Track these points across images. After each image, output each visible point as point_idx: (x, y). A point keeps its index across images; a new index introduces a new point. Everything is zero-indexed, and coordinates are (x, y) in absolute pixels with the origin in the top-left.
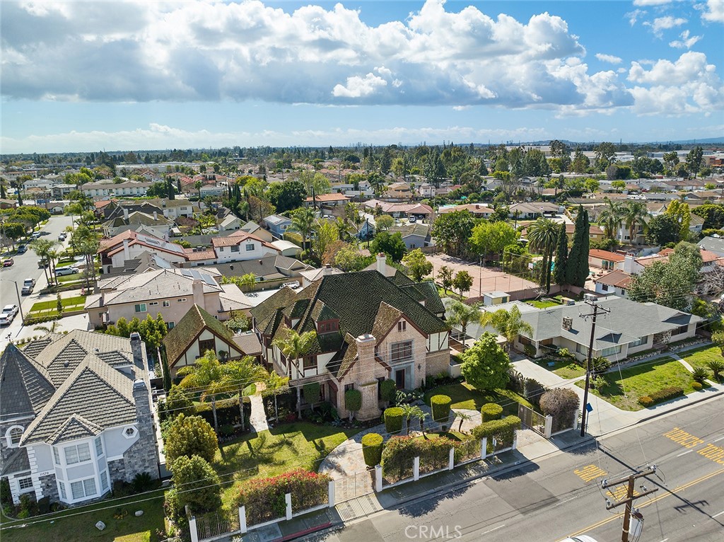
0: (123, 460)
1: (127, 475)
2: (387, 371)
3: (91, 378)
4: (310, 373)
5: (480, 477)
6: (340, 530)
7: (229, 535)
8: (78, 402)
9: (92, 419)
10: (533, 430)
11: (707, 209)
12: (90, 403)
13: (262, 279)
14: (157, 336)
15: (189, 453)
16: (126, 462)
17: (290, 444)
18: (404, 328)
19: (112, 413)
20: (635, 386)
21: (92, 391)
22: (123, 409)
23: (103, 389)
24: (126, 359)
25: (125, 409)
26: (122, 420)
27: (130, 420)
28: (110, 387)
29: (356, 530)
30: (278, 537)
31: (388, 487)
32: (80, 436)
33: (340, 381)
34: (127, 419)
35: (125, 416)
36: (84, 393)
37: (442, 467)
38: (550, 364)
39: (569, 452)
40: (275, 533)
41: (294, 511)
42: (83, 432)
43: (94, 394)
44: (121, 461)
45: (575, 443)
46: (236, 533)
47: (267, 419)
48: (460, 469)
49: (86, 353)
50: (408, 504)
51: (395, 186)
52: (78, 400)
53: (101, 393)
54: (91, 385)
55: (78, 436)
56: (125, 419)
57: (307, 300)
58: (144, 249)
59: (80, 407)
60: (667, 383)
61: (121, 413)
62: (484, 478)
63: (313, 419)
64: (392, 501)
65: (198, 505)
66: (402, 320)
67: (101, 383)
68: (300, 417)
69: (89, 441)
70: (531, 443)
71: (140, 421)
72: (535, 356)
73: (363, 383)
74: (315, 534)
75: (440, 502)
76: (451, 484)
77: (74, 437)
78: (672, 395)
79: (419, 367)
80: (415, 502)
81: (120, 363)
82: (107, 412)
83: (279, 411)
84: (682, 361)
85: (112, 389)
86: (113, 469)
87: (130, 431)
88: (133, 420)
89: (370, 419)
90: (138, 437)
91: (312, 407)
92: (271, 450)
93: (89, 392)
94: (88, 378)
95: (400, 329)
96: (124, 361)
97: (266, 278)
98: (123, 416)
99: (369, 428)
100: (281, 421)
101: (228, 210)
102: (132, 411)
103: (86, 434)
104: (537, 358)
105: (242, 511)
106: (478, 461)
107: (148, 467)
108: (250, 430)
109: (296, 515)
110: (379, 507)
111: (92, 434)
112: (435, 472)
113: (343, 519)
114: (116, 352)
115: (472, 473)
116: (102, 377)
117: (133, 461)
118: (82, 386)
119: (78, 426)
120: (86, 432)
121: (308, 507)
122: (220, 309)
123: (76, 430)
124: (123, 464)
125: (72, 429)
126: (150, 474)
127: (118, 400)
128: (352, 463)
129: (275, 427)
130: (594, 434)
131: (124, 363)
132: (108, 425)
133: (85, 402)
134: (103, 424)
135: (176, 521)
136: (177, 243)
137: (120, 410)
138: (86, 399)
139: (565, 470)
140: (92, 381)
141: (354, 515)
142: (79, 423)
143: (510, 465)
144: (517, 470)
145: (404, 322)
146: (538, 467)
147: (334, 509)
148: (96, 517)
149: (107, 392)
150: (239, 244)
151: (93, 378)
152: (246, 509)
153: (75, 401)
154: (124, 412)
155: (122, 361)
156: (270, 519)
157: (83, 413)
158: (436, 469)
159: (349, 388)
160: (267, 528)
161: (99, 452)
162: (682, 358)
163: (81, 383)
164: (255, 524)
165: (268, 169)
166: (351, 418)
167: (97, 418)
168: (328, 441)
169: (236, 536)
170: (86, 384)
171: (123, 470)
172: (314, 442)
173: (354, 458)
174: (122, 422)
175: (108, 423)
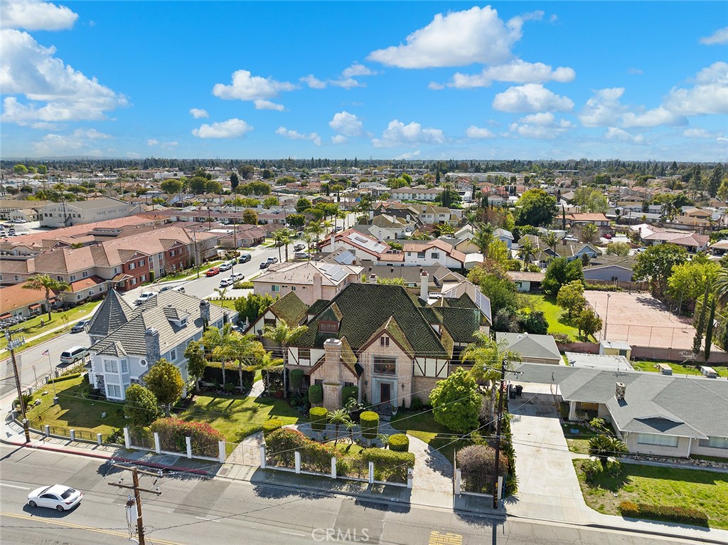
0: (138, 380)
4: (304, 362)
6: (206, 480)
7: (150, 450)
9: (124, 346)
13: (416, 285)
18: (388, 344)
26: (139, 352)
27: (143, 354)
30: (170, 465)
31: (271, 468)
32: (111, 354)
36: (131, 329)
37: (326, 473)
38: (573, 431)
41: (194, 453)
45: (477, 510)
46: (154, 451)
48: (340, 481)
50: (269, 486)
59: (124, 337)
62: (348, 497)
64: (261, 478)
66: (385, 335)
68: (285, 396)
69: (117, 360)
70: (433, 490)
71: (148, 357)
72: (569, 418)
73: (326, 381)
75: (290, 496)
79: (403, 386)
80: (275, 487)
81: (173, 318)
87: (143, 362)
90: (148, 368)
91: (299, 392)
95: (382, 343)
100: (271, 395)
103: (114, 355)
104: (571, 421)
105: (156, 436)
106: (365, 482)
109: (195, 457)
110: (249, 478)
111: (117, 356)
112: (317, 474)
113: (218, 474)
114: (175, 309)
115: (345, 489)
119: (114, 348)
123: (112, 350)
134: (129, 352)
136: (389, 244)
141: (227, 475)
143: (386, 498)
145: (387, 338)
146: (408, 512)
147: (220, 465)
152: (159, 436)
156: (176, 451)
159: (318, 384)
161: (124, 370)
164: (167, 451)
167: (128, 347)
175: (134, 352)
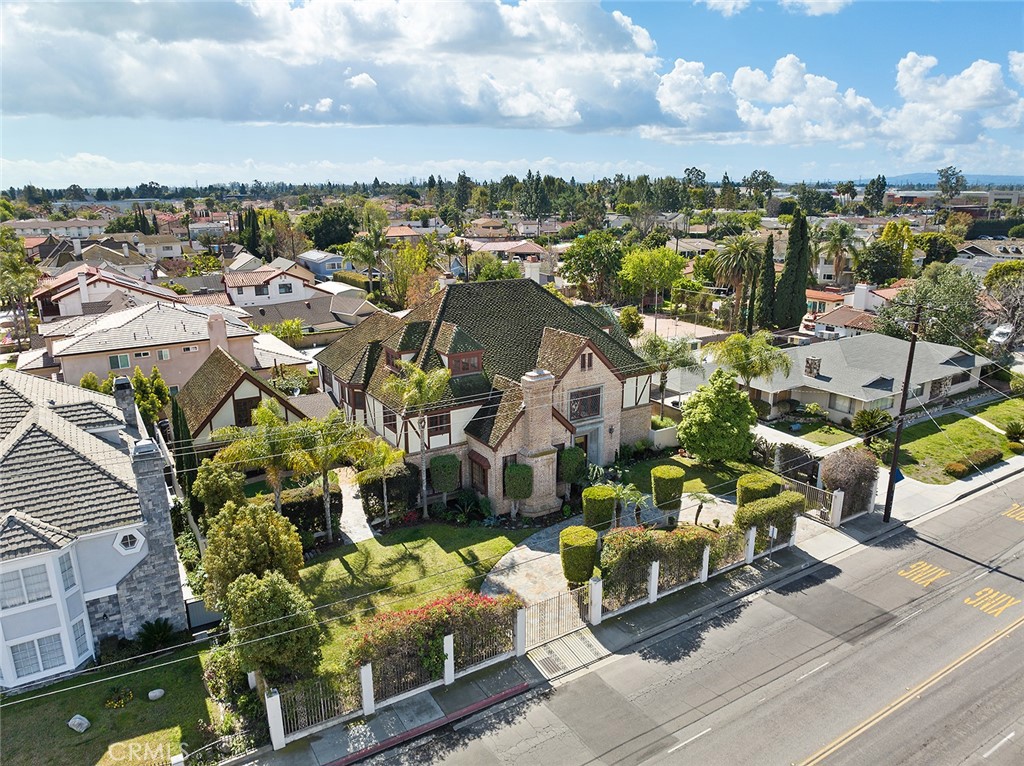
0: (116, 596)
1: (126, 626)
2: (569, 433)
3: (44, 444)
4: (439, 441)
5: (755, 591)
6: (546, 696)
7: (341, 720)
8: (19, 488)
9: (50, 518)
10: (809, 517)
11: (927, 238)
12: (45, 490)
13: (312, 330)
14: (153, 403)
15: (257, 570)
16: (122, 600)
17: (416, 559)
18: (590, 365)
19: (91, 506)
20: (929, 451)
21: (48, 467)
22: (113, 499)
23: (71, 463)
24: (110, 416)
25: (118, 498)
26: (113, 518)
27: (129, 519)
28: (84, 459)
29: (576, 693)
30: (438, 717)
31: (610, 615)
32: (28, 550)
33: (495, 450)
34: (123, 516)
35: (119, 510)
36: (30, 471)
37: (691, 579)
38: (794, 427)
39: (876, 545)
40: (429, 709)
41: (458, 667)
42: (34, 543)
43: (51, 473)
44: (113, 599)
45: (880, 532)
46: (354, 716)
47: (369, 521)
48: (717, 581)
49: (30, 405)
50: (652, 641)
51: (481, 221)
52: (19, 485)
53: (67, 470)
54: (44, 456)
55: (23, 550)
56: (118, 517)
57: (425, 323)
58: (113, 288)
59: (25, 498)
60: (970, 446)
61: (111, 506)
62: (761, 593)
63: (449, 518)
64: (624, 639)
65: (280, 667)
66: (588, 351)
67: (66, 453)
68: (426, 514)
69: (47, 559)
70: (813, 536)
71: (149, 520)
72: (768, 417)
73: (534, 451)
74: (503, 706)
75: (704, 635)
76: (713, 604)
77: (15, 552)
78: (989, 459)
79: (611, 431)
80: (664, 637)
81: (99, 424)
82: (80, 505)
83: (390, 507)
84: (975, 418)
85: (88, 464)
86: (97, 616)
87: (129, 541)
88: (135, 518)
89: (544, 513)
90: (146, 552)
91: (445, 500)
92: (388, 570)
93: (41, 469)
94: (38, 445)
95: (583, 366)
96: (107, 419)
97: (319, 328)
98: (114, 511)
99: (547, 526)
100: (394, 524)
101: (239, 247)
102: (131, 502)
103: (40, 546)
104: (771, 420)
105: (366, 673)
106: (743, 566)
107: (166, 608)
108: (342, 541)
109: (462, 674)
110: (605, 651)
111: (53, 546)
112: (681, 588)
113: (546, 675)
114: (91, 403)
115: (740, 585)
116: (66, 442)
117: (137, 598)
118: (27, 458)
119: (22, 532)
120: (39, 542)
121: (481, 659)
122: (255, 365)
123: (18, 539)
124: (117, 604)
125: (8, 538)
126: (169, 622)
127: (103, 482)
128: (535, 583)
129: (385, 532)
130: (902, 518)
131: (108, 422)
132: (85, 529)
133: (33, 489)
134: (74, 527)
135: (234, 702)
136: (165, 286)
137: (108, 500)
138: (36, 482)
139: (884, 572)
140: (46, 449)
141: (565, 667)
142: (24, 527)
143: (795, 569)
144: (809, 576)
145: (590, 355)
146: (840, 571)
147: (525, 658)
148: (69, 706)
149: (78, 468)
150: (267, 282)
151: (49, 443)
152: (373, 669)
153: (13, 487)
154: (116, 505)
155: (103, 420)
156: (416, 684)
157: (31, 509)
158: (680, 582)
159: (510, 463)
160: (411, 702)
161: (68, 584)
162: (975, 414)
163: (24, 453)
164: (390, 696)
165: (287, 205)
166: (514, 513)
167: (61, 516)
168: (483, 550)
169: (357, 720)
170: (35, 455)
171: (117, 617)
172: (460, 554)
173: (536, 575)
174: (113, 522)
175: (85, 524)
